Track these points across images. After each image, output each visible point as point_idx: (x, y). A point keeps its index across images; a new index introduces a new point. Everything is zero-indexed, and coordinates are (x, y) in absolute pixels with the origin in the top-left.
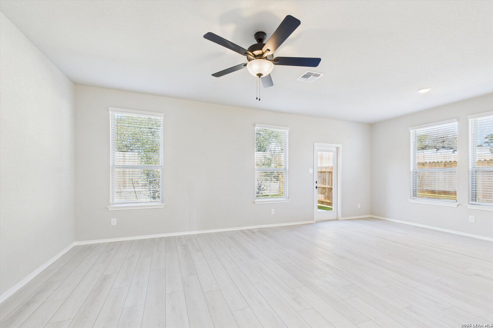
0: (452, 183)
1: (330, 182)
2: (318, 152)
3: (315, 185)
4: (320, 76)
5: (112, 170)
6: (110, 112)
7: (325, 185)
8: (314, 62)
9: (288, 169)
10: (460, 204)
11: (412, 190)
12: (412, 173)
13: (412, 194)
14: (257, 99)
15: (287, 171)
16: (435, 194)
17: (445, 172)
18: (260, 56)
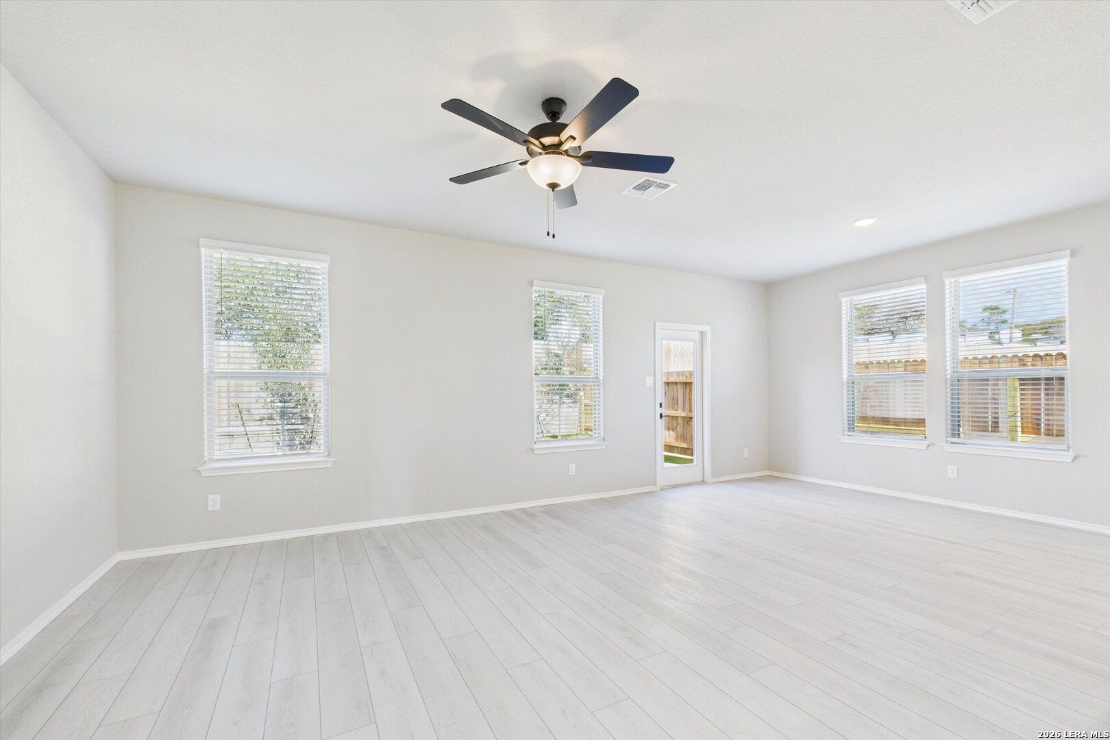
0: (918, 402)
1: (687, 405)
2: (664, 341)
3: (659, 410)
4: (669, 188)
5: (209, 384)
6: (202, 249)
7: (676, 412)
8: (661, 164)
9: (601, 378)
10: (931, 444)
11: (845, 418)
12: (845, 383)
13: (846, 425)
14: (548, 234)
15: (601, 381)
16: (888, 425)
17: (905, 382)
18: (555, 149)
